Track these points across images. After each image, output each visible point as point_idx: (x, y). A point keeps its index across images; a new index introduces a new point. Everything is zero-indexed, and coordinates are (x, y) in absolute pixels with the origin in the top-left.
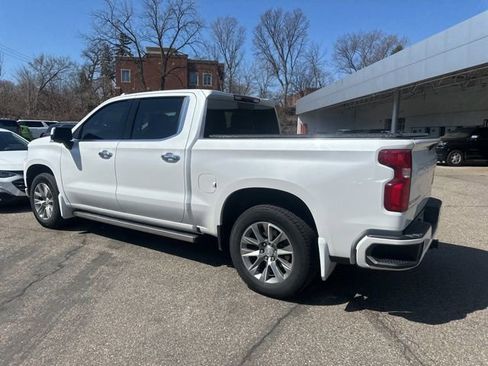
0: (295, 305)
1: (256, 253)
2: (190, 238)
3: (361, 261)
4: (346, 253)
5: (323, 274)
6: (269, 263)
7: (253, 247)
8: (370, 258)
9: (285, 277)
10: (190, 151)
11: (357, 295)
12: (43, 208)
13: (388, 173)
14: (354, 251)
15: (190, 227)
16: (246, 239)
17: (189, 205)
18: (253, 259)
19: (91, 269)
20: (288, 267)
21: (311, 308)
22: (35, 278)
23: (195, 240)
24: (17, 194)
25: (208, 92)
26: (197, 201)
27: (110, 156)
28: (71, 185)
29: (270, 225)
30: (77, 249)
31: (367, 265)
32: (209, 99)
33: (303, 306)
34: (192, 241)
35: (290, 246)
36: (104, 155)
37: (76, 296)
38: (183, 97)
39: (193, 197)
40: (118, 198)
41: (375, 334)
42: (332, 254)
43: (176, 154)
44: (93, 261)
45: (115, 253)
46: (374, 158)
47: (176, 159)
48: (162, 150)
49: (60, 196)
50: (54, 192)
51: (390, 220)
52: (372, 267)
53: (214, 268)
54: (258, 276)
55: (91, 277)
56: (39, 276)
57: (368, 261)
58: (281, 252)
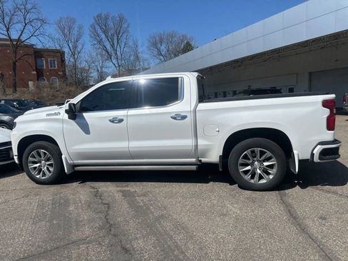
1: (249, 168)
3: (316, 159)
4: (308, 156)
10: (195, 111)
12: (39, 169)
13: (327, 112)
14: (312, 155)
16: (242, 161)
17: (196, 146)
20: (272, 171)
22: (102, 215)
25: (195, 74)
27: (121, 121)
28: (77, 147)
29: (259, 149)
30: (97, 193)
31: (319, 161)
34: (195, 169)
35: (274, 159)
36: (115, 121)
39: (199, 141)
40: (131, 150)
42: (301, 159)
43: (184, 114)
47: (184, 117)
48: (171, 113)
49: (63, 157)
51: (330, 135)
52: (322, 161)
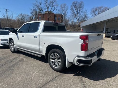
0: (61, 73)
2: (40, 56)
3: (76, 63)
4: (72, 61)
5: (67, 66)
6: (56, 63)
7: (53, 59)
8: (78, 63)
9: (59, 66)
10: (39, 35)
11: (78, 72)
12: (12, 48)
13: (82, 42)
14: (74, 61)
15: (40, 53)
16: (51, 57)
17: (39, 48)
18: (53, 62)
19: (18, 62)
20: (60, 64)
21: (65, 74)
22: (5, 64)
23: (41, 57)
24: (8, 45)
25: (45, 21)
26: (41, 47)
28: (17, 43)
29: (56, 54)
30: (17, 58)
31: (77, 65)
32: (45, 23)
33: (63, 74)
34: (40, 57)
35: (60, 59)
36: (23, 36)
37: (12, 68)
38: (39, 23)
39: (40, 46)
40: (26, 46)
41: (79, 82)
42: (69, 61)
43: (37, 36)
44: (19, 61)
45: (25, 59)
46: (79, 37)
47: (37, 37)
48: (34, 35)
50: (14, 44)
51: (82, 53)
52: (78, 65)
53: (46, 64)
54: (53, 66)
55: (17, 64)
56: (6, 63)
57: (77, 64)
58: (58, 60)
